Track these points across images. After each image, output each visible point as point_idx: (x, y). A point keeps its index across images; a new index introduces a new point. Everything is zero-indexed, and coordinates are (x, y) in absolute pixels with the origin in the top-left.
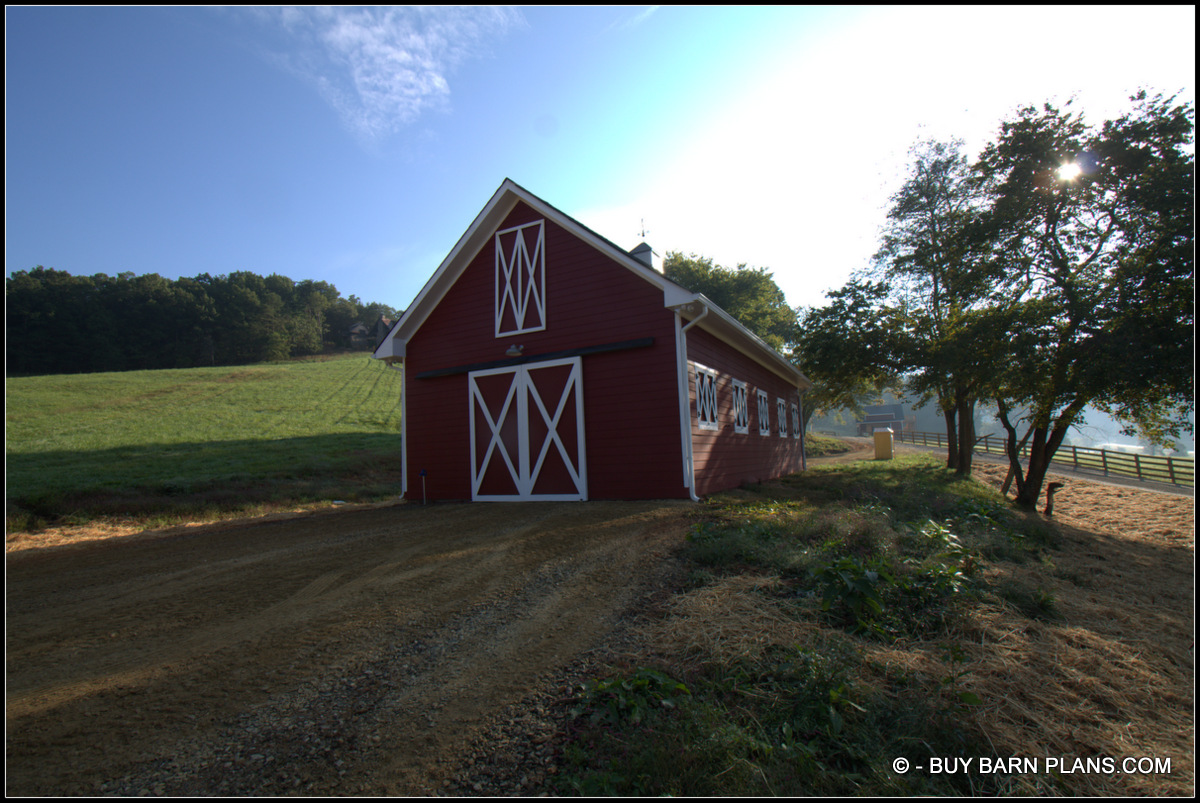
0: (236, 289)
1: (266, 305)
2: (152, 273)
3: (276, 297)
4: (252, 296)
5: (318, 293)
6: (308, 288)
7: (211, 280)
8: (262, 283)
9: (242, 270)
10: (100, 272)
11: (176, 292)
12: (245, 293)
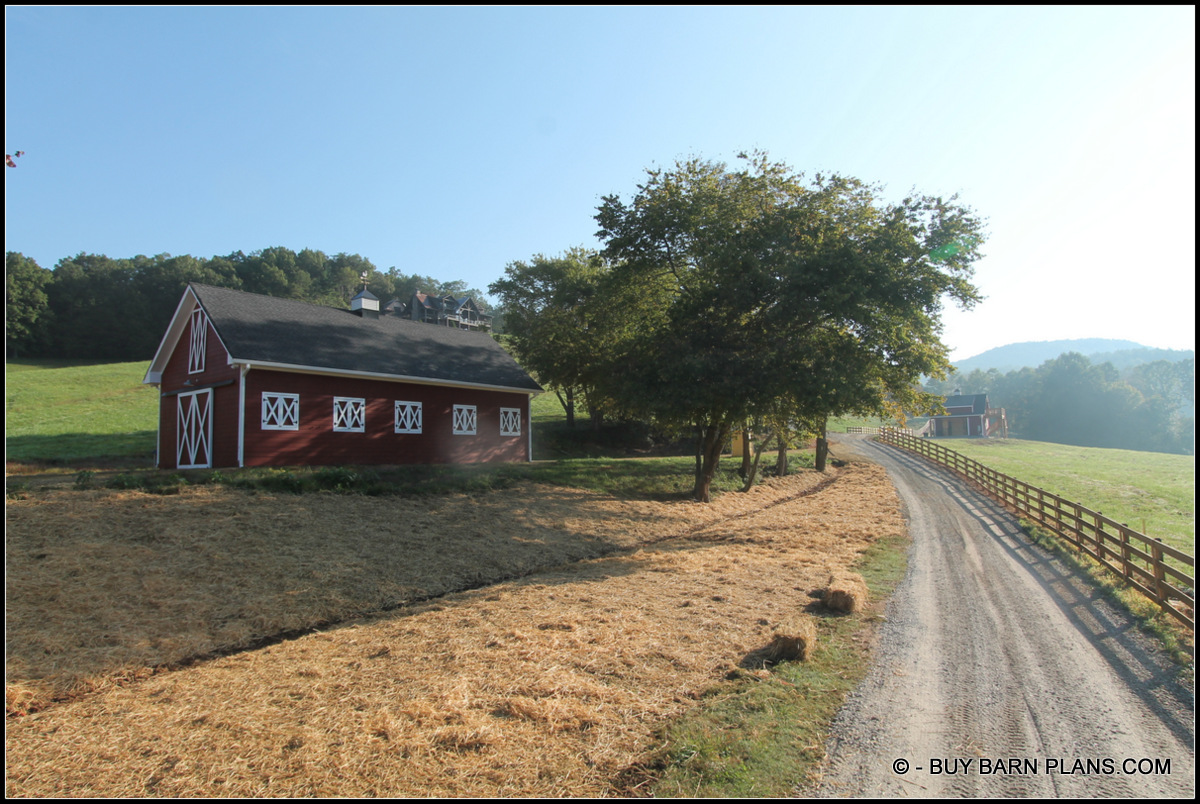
0: (265, 267)
1: (293, 284)
2: (183, 254)
3: (305, 275)
4: (281, 275)
5: (349, 269)
6: (341, 263)
7: (244, 257)
8: (292, 261)
9: (275, 245)
10: (139, 254)
11: (206, 273)
12: (273, 272)
